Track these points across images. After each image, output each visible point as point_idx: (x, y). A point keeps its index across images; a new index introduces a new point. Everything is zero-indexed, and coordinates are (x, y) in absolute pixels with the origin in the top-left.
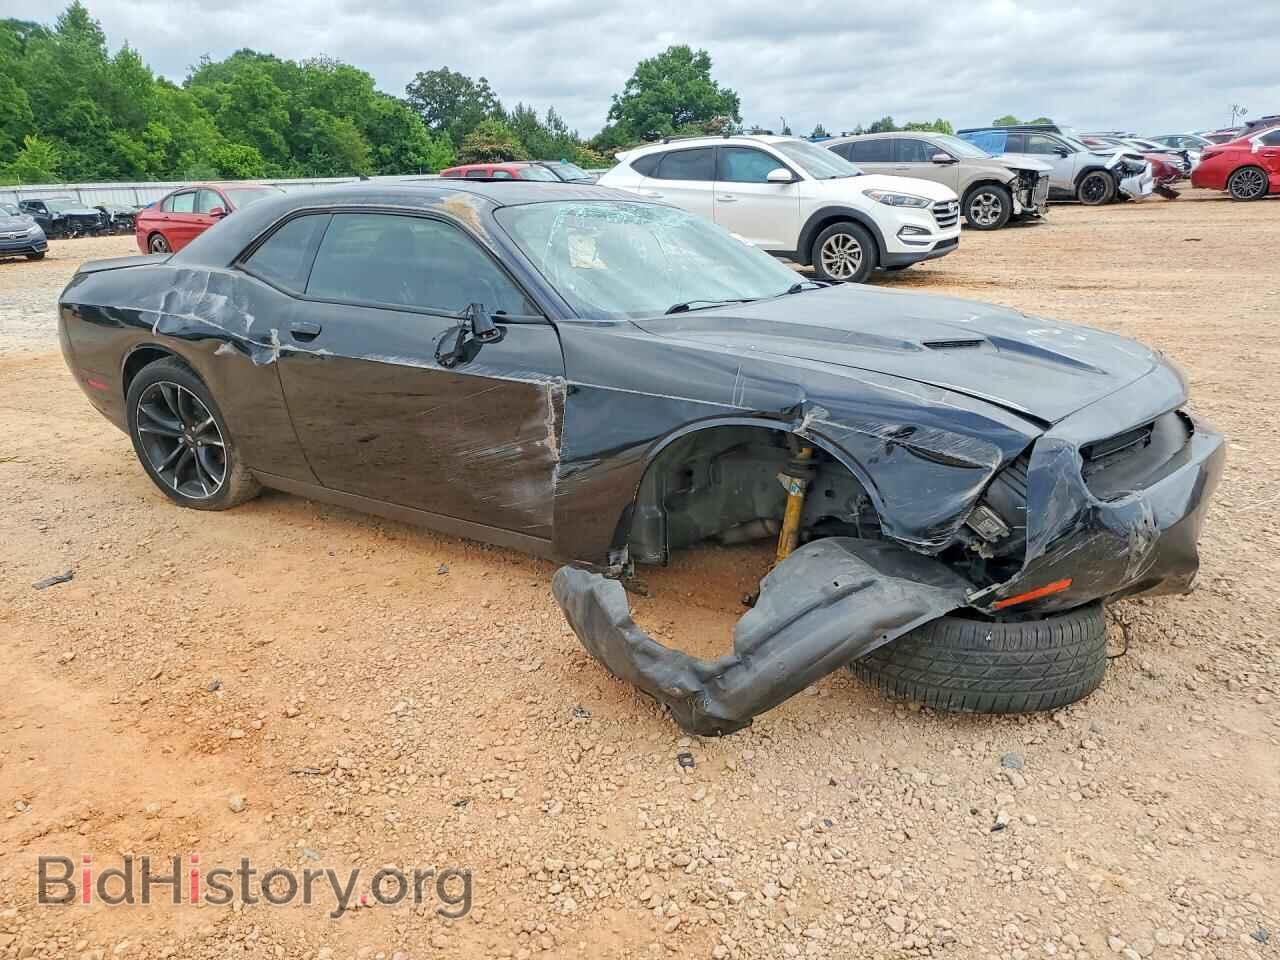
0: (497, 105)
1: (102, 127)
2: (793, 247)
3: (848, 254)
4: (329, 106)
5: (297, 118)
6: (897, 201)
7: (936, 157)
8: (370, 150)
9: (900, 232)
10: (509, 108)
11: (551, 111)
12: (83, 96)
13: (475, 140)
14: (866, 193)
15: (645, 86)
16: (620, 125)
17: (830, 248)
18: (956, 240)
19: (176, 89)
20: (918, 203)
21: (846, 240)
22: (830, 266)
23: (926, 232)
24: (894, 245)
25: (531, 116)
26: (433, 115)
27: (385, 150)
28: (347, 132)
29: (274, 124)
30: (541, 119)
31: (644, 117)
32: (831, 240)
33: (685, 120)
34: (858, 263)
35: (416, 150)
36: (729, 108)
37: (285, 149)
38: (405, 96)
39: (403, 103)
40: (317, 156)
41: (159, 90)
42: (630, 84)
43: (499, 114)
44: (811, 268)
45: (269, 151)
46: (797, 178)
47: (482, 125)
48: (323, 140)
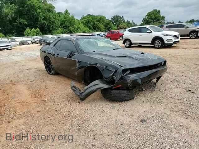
0: (124, 20)
1: (69, 26)
2: (151, 42)
3: (158, 44)
4: (99, 22)
5: (94, 24)
6: (167, 35)
7: (184, 27)
8: (104, 28)
9: (167, 40)
10: (126, 21)
11: (132, 21)
12: (67, 22)
13: (121, 26)
14: (162, 34)
15: (148, 16)
16: (144, 23)
17: (156, 42)
18: (179, 41)
19: (78, 20)
20: (171, 35)
21: (158, 41)
22: (156, 45)
23: (172, 40)
24: (166, 42)
25: (129, 21)
26: (115, 22)
27: (107, 28)
28: (101, 26)
29: (91, 25)
30: (131, 22)
31: (148, 21)
32: (156, 41)
33: (155, 21)
34: (160, 45)
35: (111, 28)
36: (163, 19)
37: (92, 28)
38: (111, 20)
39: (110, 21)
40: (97, 29)
41: (77, 21)
42: (146, 16)
43: (124, 22)
44: (153, 46)
45: (90, 29)
46: (151, 32)
47: (122, 23)
48: (98, 27)
